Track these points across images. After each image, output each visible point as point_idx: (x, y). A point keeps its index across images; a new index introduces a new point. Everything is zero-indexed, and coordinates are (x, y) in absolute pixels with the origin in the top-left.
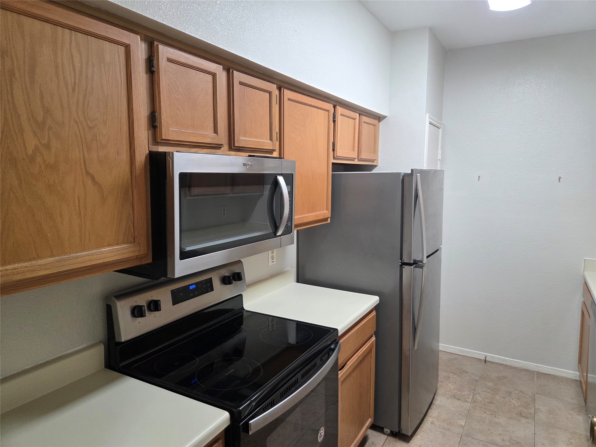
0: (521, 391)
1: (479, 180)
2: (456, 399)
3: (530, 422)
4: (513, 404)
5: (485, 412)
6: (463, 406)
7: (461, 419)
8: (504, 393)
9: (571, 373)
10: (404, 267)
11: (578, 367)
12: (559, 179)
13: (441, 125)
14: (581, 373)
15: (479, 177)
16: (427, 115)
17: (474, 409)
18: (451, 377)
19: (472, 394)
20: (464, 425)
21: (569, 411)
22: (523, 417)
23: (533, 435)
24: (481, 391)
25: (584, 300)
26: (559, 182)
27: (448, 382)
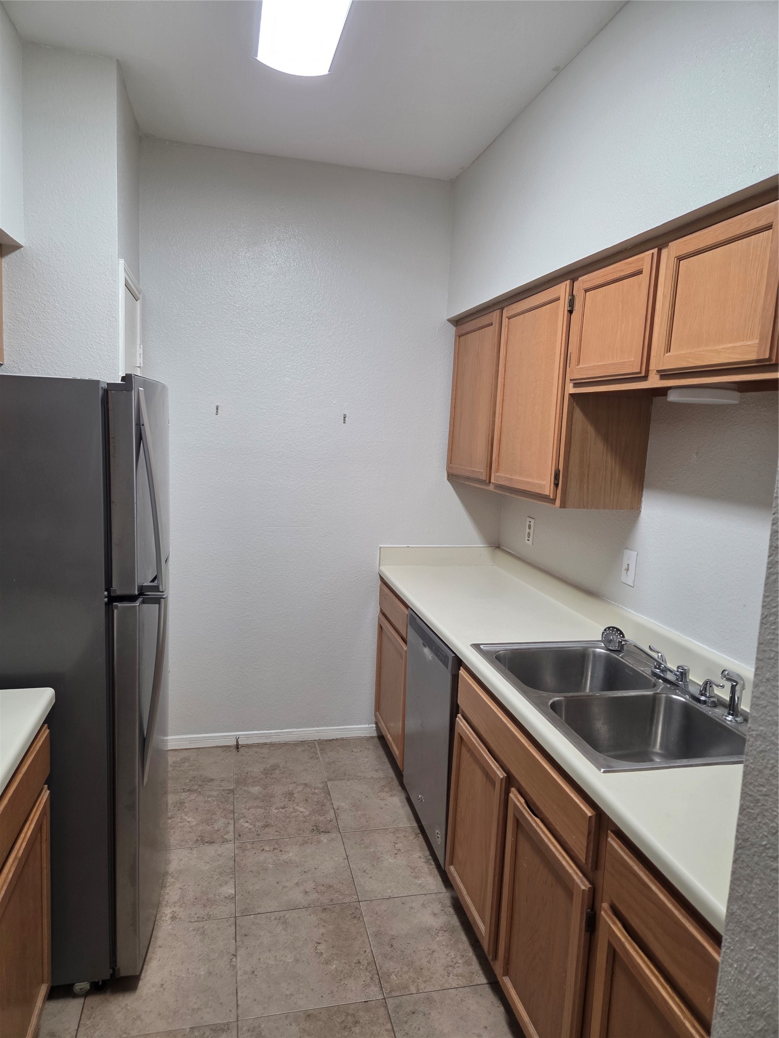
0: (306, 785)
1: (217, 414)
2: (207, 842)
3: (334, 837)
4: (301, 814)
5: (263, 850)
6: (223, 853)
7: (226, 883)
8: (283, 799)
9: (365, 728)
10: (117, 607)
11: (376, 716)
12: (344, 418)
13: (140, 294)
14: (382, 725)
15: (217, 409)
16: (121, 262)
17: (244, 850)
18: (186, 800)
19: (232, 822)
20: (234, 892)
21: (380, 794)
22: (323, 832)
23: (346, 861)
24: (245, 808)
25: (381, 610)
26: (344, 423)
27: (183, 814)
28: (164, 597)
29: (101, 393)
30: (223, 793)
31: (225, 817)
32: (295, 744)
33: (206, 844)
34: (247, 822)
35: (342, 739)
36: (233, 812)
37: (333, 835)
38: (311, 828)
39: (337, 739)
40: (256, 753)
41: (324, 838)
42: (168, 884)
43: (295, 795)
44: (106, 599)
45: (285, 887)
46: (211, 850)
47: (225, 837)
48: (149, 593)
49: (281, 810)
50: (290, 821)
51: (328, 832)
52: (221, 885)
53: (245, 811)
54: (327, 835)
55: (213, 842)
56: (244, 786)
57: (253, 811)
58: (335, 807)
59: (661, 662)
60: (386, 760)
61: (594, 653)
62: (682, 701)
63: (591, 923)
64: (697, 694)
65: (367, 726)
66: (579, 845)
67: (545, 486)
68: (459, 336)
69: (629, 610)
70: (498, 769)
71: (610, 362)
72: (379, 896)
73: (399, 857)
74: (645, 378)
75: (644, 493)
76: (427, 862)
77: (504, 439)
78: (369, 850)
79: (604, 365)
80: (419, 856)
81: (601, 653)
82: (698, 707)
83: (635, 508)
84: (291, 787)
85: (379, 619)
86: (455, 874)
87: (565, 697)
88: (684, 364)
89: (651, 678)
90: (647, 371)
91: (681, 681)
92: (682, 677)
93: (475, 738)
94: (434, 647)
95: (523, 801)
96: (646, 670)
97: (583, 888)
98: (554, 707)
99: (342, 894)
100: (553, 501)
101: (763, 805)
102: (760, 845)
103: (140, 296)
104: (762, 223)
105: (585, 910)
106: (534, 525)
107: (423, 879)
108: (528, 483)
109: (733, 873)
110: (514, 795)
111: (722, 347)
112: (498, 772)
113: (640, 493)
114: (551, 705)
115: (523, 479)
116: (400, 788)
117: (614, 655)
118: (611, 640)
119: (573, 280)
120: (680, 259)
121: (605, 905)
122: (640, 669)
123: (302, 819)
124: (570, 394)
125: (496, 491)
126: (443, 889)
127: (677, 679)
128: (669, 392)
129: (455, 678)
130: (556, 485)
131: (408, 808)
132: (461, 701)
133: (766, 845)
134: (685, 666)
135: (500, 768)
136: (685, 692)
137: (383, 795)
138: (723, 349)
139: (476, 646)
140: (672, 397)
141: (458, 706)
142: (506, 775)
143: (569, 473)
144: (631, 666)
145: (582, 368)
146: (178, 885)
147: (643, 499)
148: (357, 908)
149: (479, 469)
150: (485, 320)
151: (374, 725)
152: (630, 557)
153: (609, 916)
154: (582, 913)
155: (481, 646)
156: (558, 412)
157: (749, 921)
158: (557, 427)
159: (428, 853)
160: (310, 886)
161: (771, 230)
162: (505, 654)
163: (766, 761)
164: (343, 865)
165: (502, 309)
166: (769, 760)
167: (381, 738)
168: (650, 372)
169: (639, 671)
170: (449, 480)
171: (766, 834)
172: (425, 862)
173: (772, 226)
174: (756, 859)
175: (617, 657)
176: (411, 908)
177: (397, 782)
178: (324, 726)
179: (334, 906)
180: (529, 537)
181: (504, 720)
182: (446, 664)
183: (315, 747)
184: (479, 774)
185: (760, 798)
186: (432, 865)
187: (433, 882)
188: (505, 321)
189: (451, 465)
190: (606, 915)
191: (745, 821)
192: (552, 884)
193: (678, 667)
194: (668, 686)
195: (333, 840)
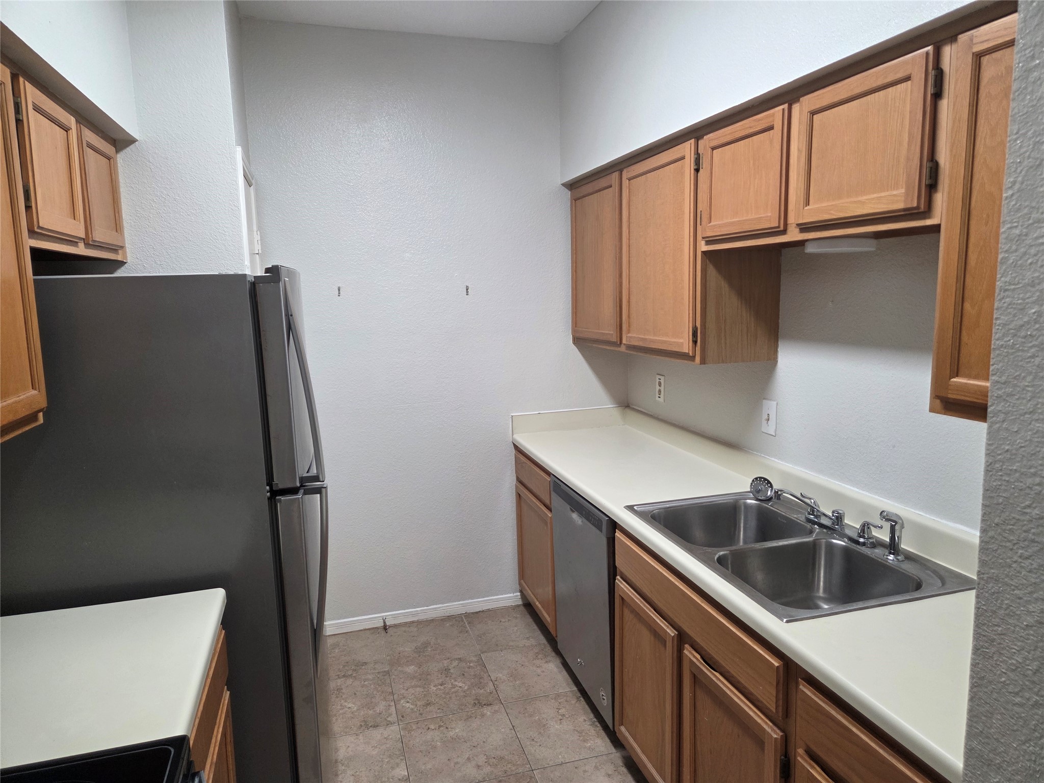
0: (460, 659)
1: (339, 296)
2: (371, 726)
3: (497, 709)
4: (461, 689)
5: (429, 728)
6: (389, 736)
7: (398, 765)
8: (440, 675)
9: (510, 598)
10: (280, 501)
11: (520, 584)
12: (467, 289)
13: (253, 179)
14: (529, 593)
15: (339, 290)
16: (238, 149)
17: (409, 731)
18: (343, 687)
19: (393, 703)
20: (407, 774)
21: (534, 662)
22: (485, 705)
23: (513, 731)
24: (404, 689)
25: (518, 479)
26: (467, 295)
27: (342, 701)
28: (325, 486)
29: (248, 286)
30: (378, 676)
31: (385, 699)
32: (442, 620)
33: (371, 729)
34: (408, 702)
35: (489, 610)
36: (392, 693)
37: (496, 707)
38: (473, 702)
39: (483, 611)
40: (405, 632)
41: (487, 711)
42: (340, 772)
43: (452, 671)
44: (269, 494)
45: (457, 763)
46: (376, 735)
47: (389, 719)
48: (307, 484)
49: (439, 687)
50: (450, 697)
51: (491, 704)
52: (393, 768)
53: (403, 691)
54: (489, 708)
55: (377, 726)
56: (399, 666)
57: (411, 691)
58: (493, 678)
59: (814, 506)
60: (536, 627)
61: (745, 504)
62: (842, 545)
63: (786, 768)
64: (854, 536)
65: (512, 595)
66: (768, 694)
67: (684, 343)
68: (575, 200)
69: (773, 459)
70: (668, 627)
71: (744, 218)
72: (551, 763)
73: (565, 722)
74: (784, 232)
75: (779, 343)
76: (593, 724)
77: (633, 300)
78: (534, 718)
79: (738, 221)
80: (584, 719)
81: (751, 503)
82: (858, 550)
83: (773, 360)
84: (446, 663)
85: (517, 487)
86: (627, 734)
87: (730, 551)
88: (826, 217)
89: (806, 525)
90: (786, 224)
91: (837, 525)
92: (838, 521)
93: (638, 599)
94: (584, 513)
95: (699, 657)
96: (800, 518)
97: (775, 736)
98: (721, 561)
99: (514, 765)
100: (693, 358)
101: (1000, 644)
102: (998, 682)
103: (253, 182)
104: (900, 75)
105: (779, 758)
106: (665, 382)
107: (591, 742)
108: (665, 342)
109: (970, 711)
110: (688, 652)
111: (865, 197)
112: (668, 630)
113: (776, 343)
114: (717, 559)
115: (657, 338)
116: (553, 654)
117: (764, 505)
118: (760, 490)
119: (698, 139)
120: (813, 113)
121: (801, 751)
122: (794, 516)
123: (462, 694)
124: (702, 252)
125: (627, 351)
126: (614, 750)
127: (833, 524)
128: (807, 243)
129: (611, 541)
130: (695, 342)
131: (565, 673)
132: (618, 563)
133: (1005, 681)
134: (841, 510)
135: (670, 627)
136: (842, 536)
137: (538, 662)
138: (867, 200)
139: (630, 508)
140: (810, 249)
141: (615, 567)
142: (677, 633)
143: (707, 330)
144: (784, 514)
145: (715, 225)
146: (349, 772)
147: (779, 350)
148: (531, 778)
149: (609, 332)
150: (603, 182)
151: (519, 594)
152: (770, 407)
153: (806, 761)
154: (775, 761)
155: (635, 507)
156: (691, 270)
157: (991, 755)
158: (691, 285)
159: (592, 716)
160: (482, 760)
161: (910, 82)
162: (659, 513)
163: (999, 601)
164: (510, 736)
165: (621, 171)
166: (1002, 601)
167: (528, 606)
168: (789, 226)
169: (793, 518)
170: (574, 343)
171: (1004, 671)
172: (591, 725)
173: (910, 77)
174: (995, 695)
175: (766, 505)
176: (585, 771)
177: (549, 648)
178: (469, 598)
179: (509, 777)
180: (660, 395)
181: (671, 578)
182: (600, 528)
183: (463, 621)
184: (646, 635)
185: (995, 637)
186: (598, 727)
187: (601, 743)
188: (625, 183)
189: (576, 328)
190: (802, 760)
191: (979, 660)
192: (738, 736)
193: (833, 512)
194: (825, 530)
195: (496, 712)
